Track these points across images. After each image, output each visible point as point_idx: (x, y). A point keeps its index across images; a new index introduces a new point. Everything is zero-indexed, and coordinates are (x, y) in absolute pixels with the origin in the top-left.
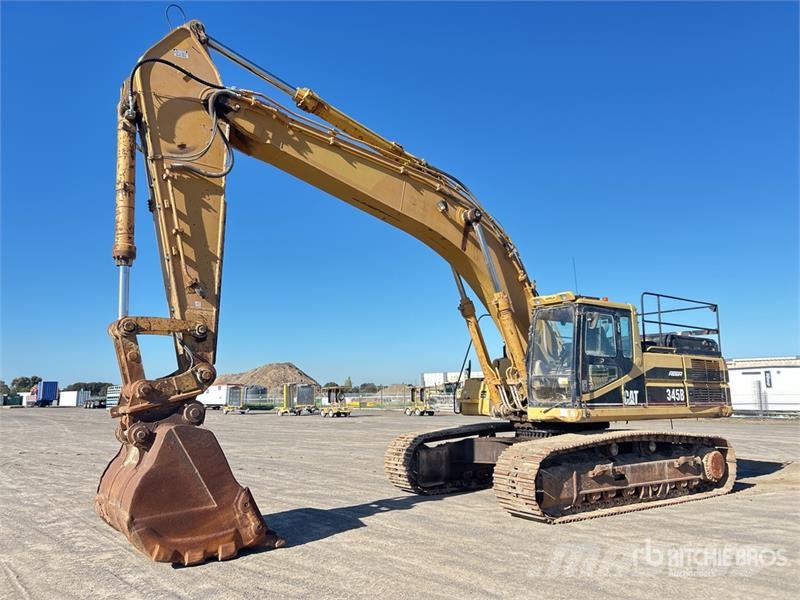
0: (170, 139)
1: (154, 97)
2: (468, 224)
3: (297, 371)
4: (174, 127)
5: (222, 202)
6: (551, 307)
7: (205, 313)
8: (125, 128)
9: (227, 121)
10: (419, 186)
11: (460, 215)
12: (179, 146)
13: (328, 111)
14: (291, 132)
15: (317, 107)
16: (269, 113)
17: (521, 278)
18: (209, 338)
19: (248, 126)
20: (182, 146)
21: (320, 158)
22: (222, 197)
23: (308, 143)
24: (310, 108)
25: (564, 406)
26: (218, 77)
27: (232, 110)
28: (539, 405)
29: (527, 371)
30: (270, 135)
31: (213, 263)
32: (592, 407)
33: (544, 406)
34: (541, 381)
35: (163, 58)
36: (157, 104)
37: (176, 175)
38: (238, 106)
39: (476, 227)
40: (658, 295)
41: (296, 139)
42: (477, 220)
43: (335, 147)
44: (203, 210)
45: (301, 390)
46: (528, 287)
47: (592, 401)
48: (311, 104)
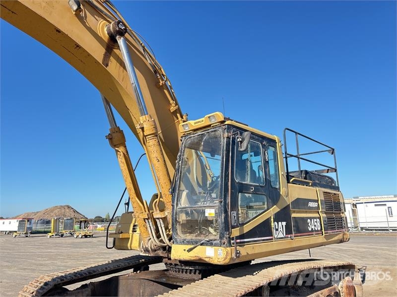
2: (113, 39)
3: (72, 210)
6: (199, 133)
11: (103, 28)
17: (173, 108)
25: (210, 243)
28: (184, 242)
29: (173, 202)
32: (242, 244)
33: (189, 243)
34: (187, 214)
39: (121, 41)
40: (296, 133)
42: (121, 33)
45: (66, 221)
46: (180, 118)
47: (242, 236)
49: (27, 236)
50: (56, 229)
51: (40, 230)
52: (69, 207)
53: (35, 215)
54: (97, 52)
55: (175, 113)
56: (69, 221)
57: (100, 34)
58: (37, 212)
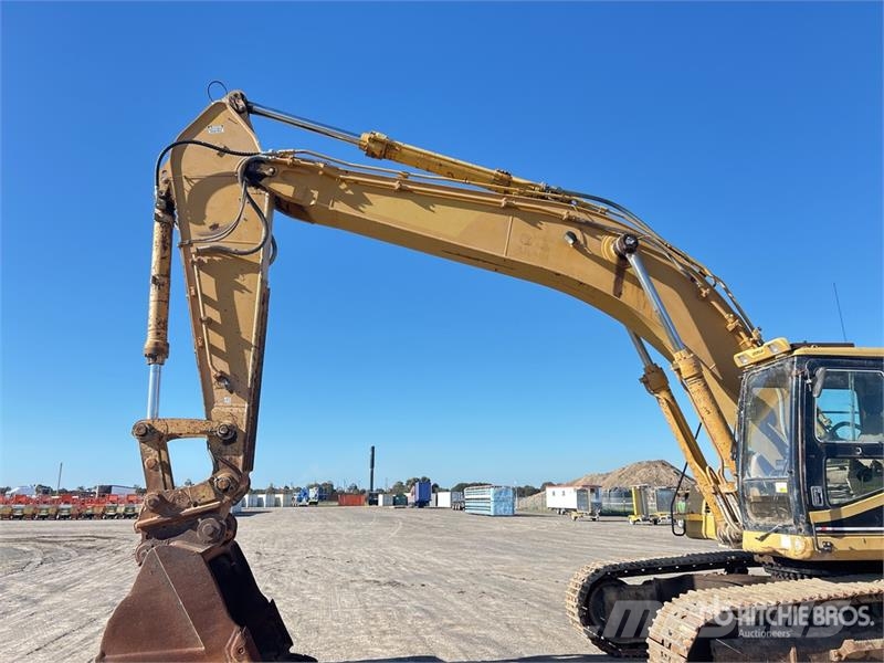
0: (200, 221)
1: (184, 180)
2: (622, 257)
3: (672, 471)
4: (204, 208)
5: (259, 280)
6: (763, 367)
7: (235, 410)
8: (158, 218)
9: (264, 189)
10: (533, 219)
11: (608, 247)
12: (211, 227)
13: (400, 151)
14: (343, 186)
15: (386, 151)
16: (314, 170)
17: (731, 326)
18: (240, 440)
19: (286, 190)
20: (215, 227)
21: (381, 209)
22: (260, 275)
23: (366, 194)
24: (377, 153)
26: (256, 143)
27: (265, 176)
28: (757, 528)
29: (738, 471)
30: (316, 194)
31: (246, 351)
33: (761, 529)
34: (761, 488)
35: (195, 139)
36: (187, 187)
37: (205, 259)
38: (271, 170)
39: (632, 260)
41: (350, 192)
42: (631, 250)
43: (403, 192)
44: (236, 292)
45: (659, 493)
46: (746, 339)
48: (376, 148)
49: (594, 520)
50: (643, 509)
51: (616, 509)
52: (664, 464)
53: (604, 479)
54: (604, 281)
55: (736, 330)
56: (664, 493)
57: (606, 256)
58: (608, 474)
